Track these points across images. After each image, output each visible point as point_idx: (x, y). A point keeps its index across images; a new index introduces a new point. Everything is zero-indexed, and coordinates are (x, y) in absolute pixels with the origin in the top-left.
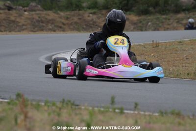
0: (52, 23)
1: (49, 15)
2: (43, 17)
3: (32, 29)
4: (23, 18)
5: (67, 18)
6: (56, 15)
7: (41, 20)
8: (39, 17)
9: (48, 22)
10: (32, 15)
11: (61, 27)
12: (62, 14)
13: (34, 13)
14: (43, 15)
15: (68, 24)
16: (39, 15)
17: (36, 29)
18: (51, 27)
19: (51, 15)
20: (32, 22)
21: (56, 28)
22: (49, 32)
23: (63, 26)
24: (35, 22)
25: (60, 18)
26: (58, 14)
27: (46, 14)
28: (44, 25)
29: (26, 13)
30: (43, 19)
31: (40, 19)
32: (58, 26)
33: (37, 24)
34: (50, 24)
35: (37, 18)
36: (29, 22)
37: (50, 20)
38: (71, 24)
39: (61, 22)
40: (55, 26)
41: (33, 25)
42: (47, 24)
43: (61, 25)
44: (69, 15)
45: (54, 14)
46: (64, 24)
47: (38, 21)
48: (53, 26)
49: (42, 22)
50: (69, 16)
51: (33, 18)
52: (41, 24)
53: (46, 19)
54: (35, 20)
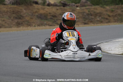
0: (100, 16)
1: (97, 9)
2: (92, 11)
3: (84, 21)
4: (75, 12)
5: (112, 11)
6: (102, 9)
7: (91, 14)
8: (89, 11)
9: (96, 15)
10: (83, 9)
11: (107, 19)
12: (108, 7)
13: (84, 8)
14: (92, 10)
15: (112, 16)
16: (89, 10)
17: (87, 21)
18: (98, 19)
19: (98, 9)
20: (83, 15)
21: (103, 20)
22: (96, 25)
23: (108, 17)
24: (85, 16)
25: (107, 11)
26: (104, 8)
27: (94, 9)
28: (93, 17)
29: (78, 8)
30: (92, 13)
31: (89, 13)
32: (104, 18)
33: (87, 17)
34: (98, 17)
35: (87, 12)
36: (81, 15)
37: (98, 13)
38: (116, 16)
39: (107, 14)
40: (102, 18)
41: (84, 18)
42: (95, 17)
43: (107, 17)
44: (113, 8)
45: (101, 8)
46: (109, 16)
47: (88, 14)
48: (100, 18)
49: (91, 15)
50: (114, 10)
51: (84, 12)
52: (91, 17)
53: (95, 12)
54: (85, 14)
